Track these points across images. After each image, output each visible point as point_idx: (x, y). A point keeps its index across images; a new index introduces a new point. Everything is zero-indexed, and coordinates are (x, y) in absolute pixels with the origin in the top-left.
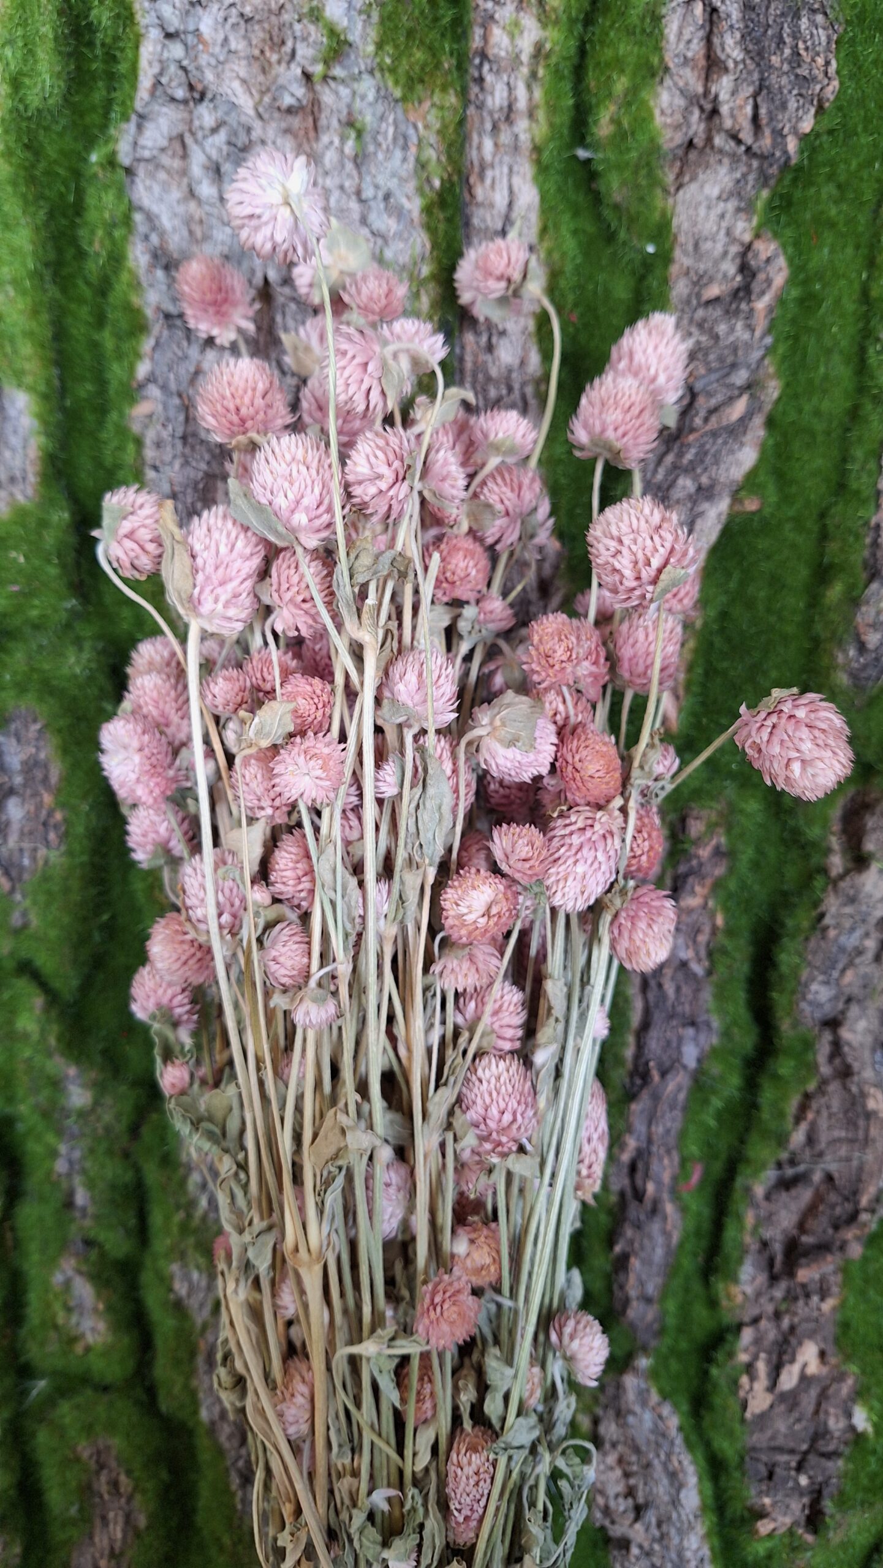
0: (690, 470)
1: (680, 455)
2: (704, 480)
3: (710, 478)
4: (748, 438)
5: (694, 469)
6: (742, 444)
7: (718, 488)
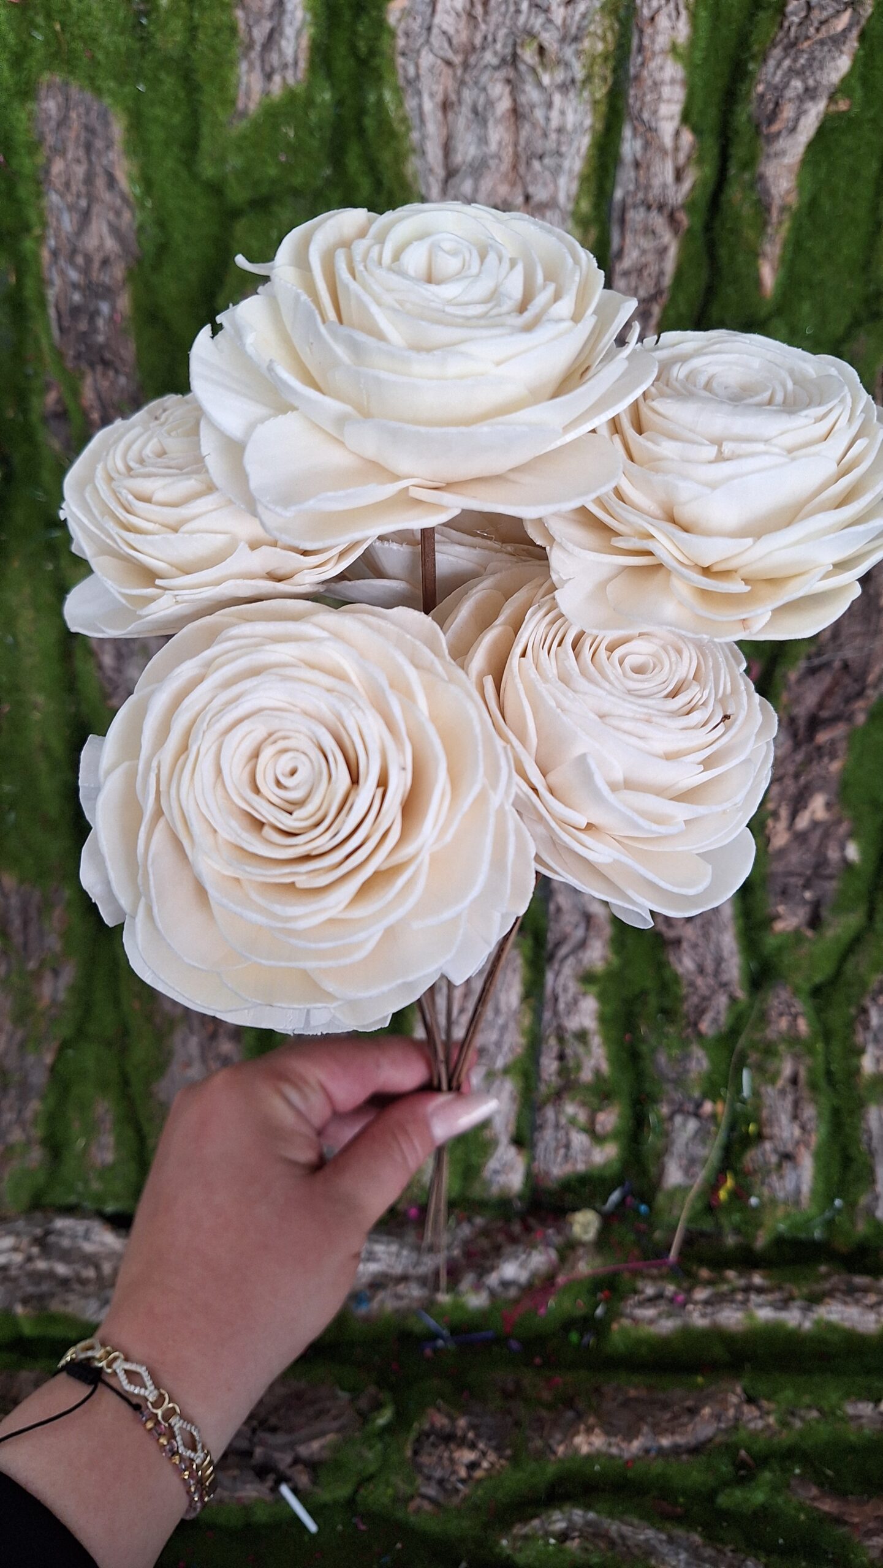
0: (800, 73)
1: (795, 60)
2: (811, 82)
3: (815, 80)
4: (845, 48)
5: (804, 73)
6: (841, 52)
7: (820, 89)
